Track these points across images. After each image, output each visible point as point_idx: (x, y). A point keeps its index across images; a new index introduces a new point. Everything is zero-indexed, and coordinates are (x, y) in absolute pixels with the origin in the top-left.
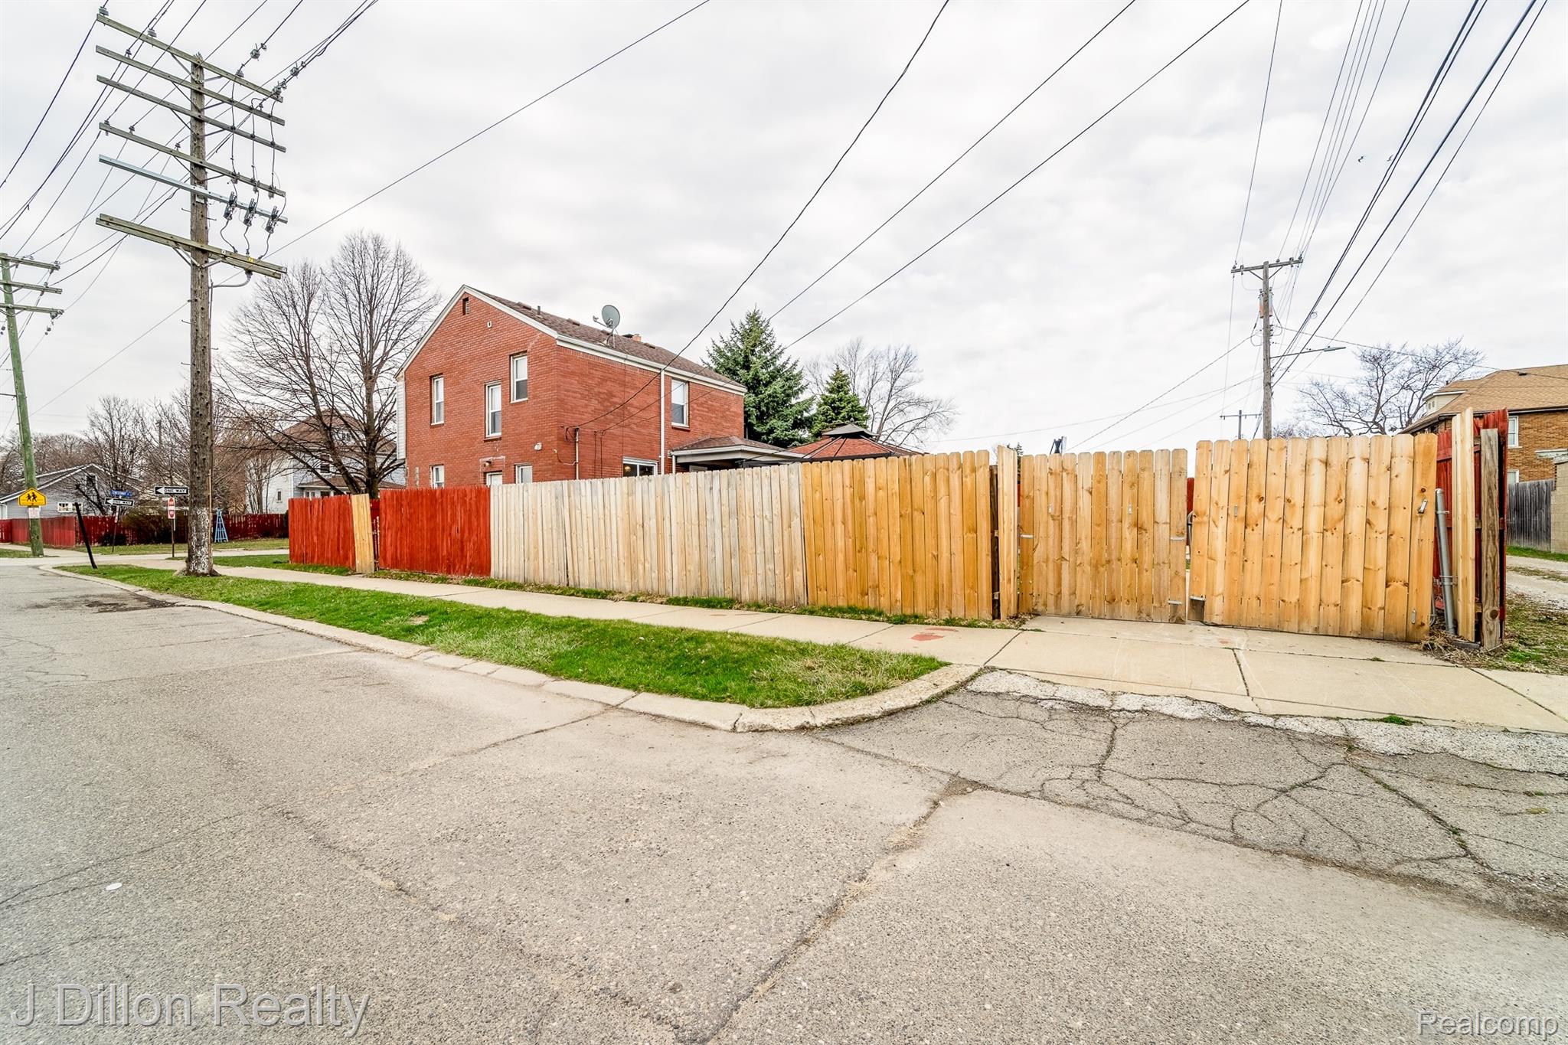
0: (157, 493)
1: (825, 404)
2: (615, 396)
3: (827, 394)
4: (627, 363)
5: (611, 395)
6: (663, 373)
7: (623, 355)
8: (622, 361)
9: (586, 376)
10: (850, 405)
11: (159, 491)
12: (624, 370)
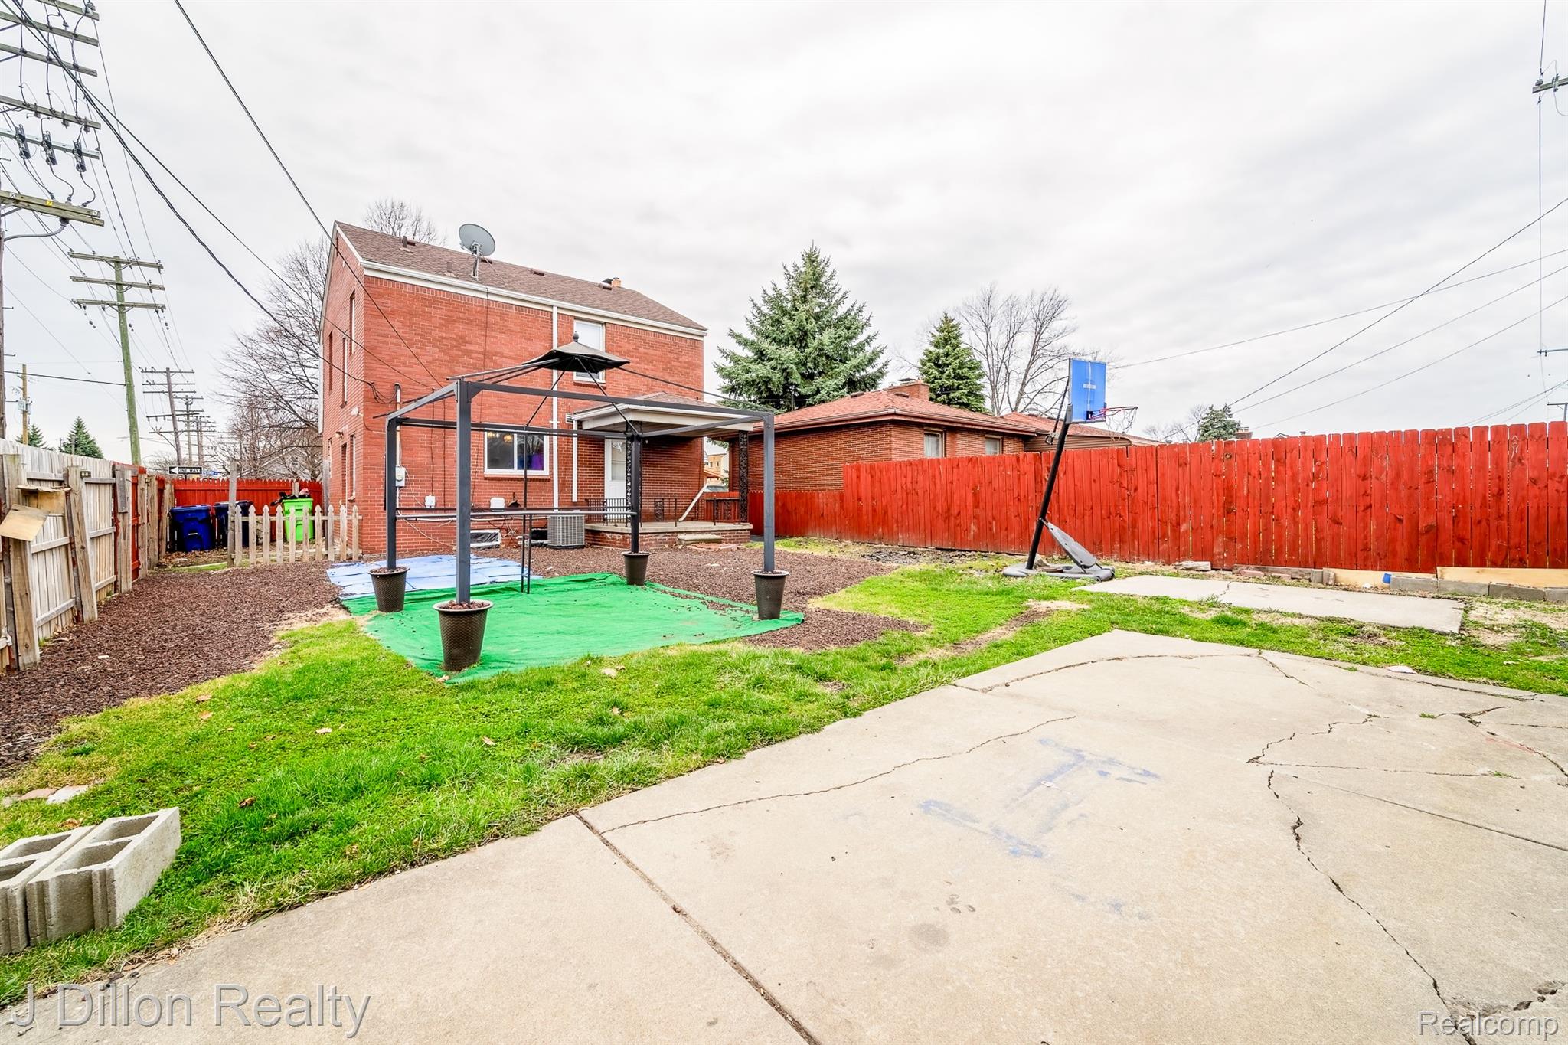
0: (171, 472)
1: (930, 360)
2: (470, 343)
3: (932, 348)
4: (491, 298)
5: (462, 340)
6: (555, 311)
7: (482, 287)
8: (484, 296)
9: (417, 315)
10: (957, 361)
11: (173, 470)
12: (487, 307)
